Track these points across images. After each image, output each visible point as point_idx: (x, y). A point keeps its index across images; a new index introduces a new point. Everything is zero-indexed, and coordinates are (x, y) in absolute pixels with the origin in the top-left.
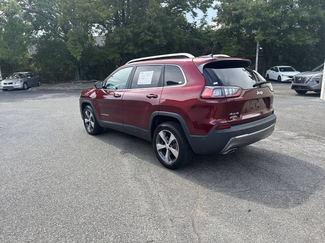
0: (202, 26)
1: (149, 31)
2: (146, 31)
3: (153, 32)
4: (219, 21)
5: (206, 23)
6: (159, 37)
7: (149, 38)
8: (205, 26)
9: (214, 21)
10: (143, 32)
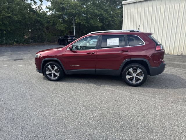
0: (40, 11)
1: (8, 9)
2: (6, 10)
3: (12, 11)
4: (50, 9)
5: (42, 9)
6: (16, 15)
7: (9, 15)
8: (42, 11)
9: (47, 8)
10: (3, 10)
